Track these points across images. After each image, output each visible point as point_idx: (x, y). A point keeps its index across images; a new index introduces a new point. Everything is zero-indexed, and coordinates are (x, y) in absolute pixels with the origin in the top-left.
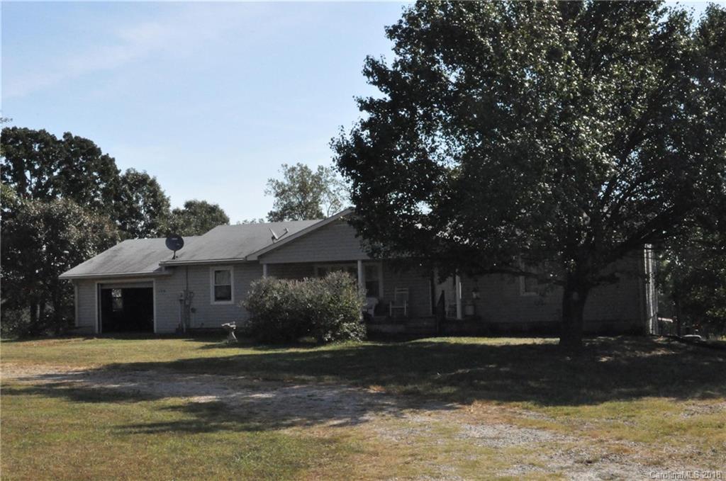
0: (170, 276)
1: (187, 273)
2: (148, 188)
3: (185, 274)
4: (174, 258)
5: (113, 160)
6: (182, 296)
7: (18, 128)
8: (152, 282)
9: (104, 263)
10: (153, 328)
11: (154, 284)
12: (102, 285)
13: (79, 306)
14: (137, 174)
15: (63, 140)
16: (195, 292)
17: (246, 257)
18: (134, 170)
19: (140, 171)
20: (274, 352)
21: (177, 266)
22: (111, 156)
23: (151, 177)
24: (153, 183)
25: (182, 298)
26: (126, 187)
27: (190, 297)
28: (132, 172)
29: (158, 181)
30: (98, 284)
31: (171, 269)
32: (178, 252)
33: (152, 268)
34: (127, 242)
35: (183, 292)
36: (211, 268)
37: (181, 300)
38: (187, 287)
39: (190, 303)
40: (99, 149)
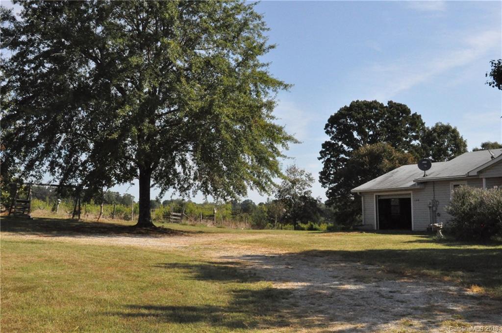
0: (423, 189)
1: (434, 186)
2: (451, 135)
3: (433, 187)
4: (424, 176)
5: (420, 116)
6: (430, 204)
7: (360, 101)
8: (410, 194)
9: (382, 182)
10: (411, 227)
11: (412, 195)
12: (379, 196)
13: (364, 211)
14: (443, 126)
15: (388, 106)
16: (440, 201)
17: (468, 173)
18: (441, 123)
19: (445, 124)
20: (459, 248)
21: (426, 182)
22: (418, 114)
23: (453, 127)
24: (454, 131)
25: (431, 206)
26: (435, 134)
27: (436, 205)
28: (440, 125)
29: (458, 130)
30: (376, 196)
31: (423, 184)
32: (428, 172)
33: (410, 184)
34: (402, 167)
35: (431, 201)
36: (451, 183)
37: (430, 207)
38: (434, 198)
39: (436, 209)
40: (409, 109)
